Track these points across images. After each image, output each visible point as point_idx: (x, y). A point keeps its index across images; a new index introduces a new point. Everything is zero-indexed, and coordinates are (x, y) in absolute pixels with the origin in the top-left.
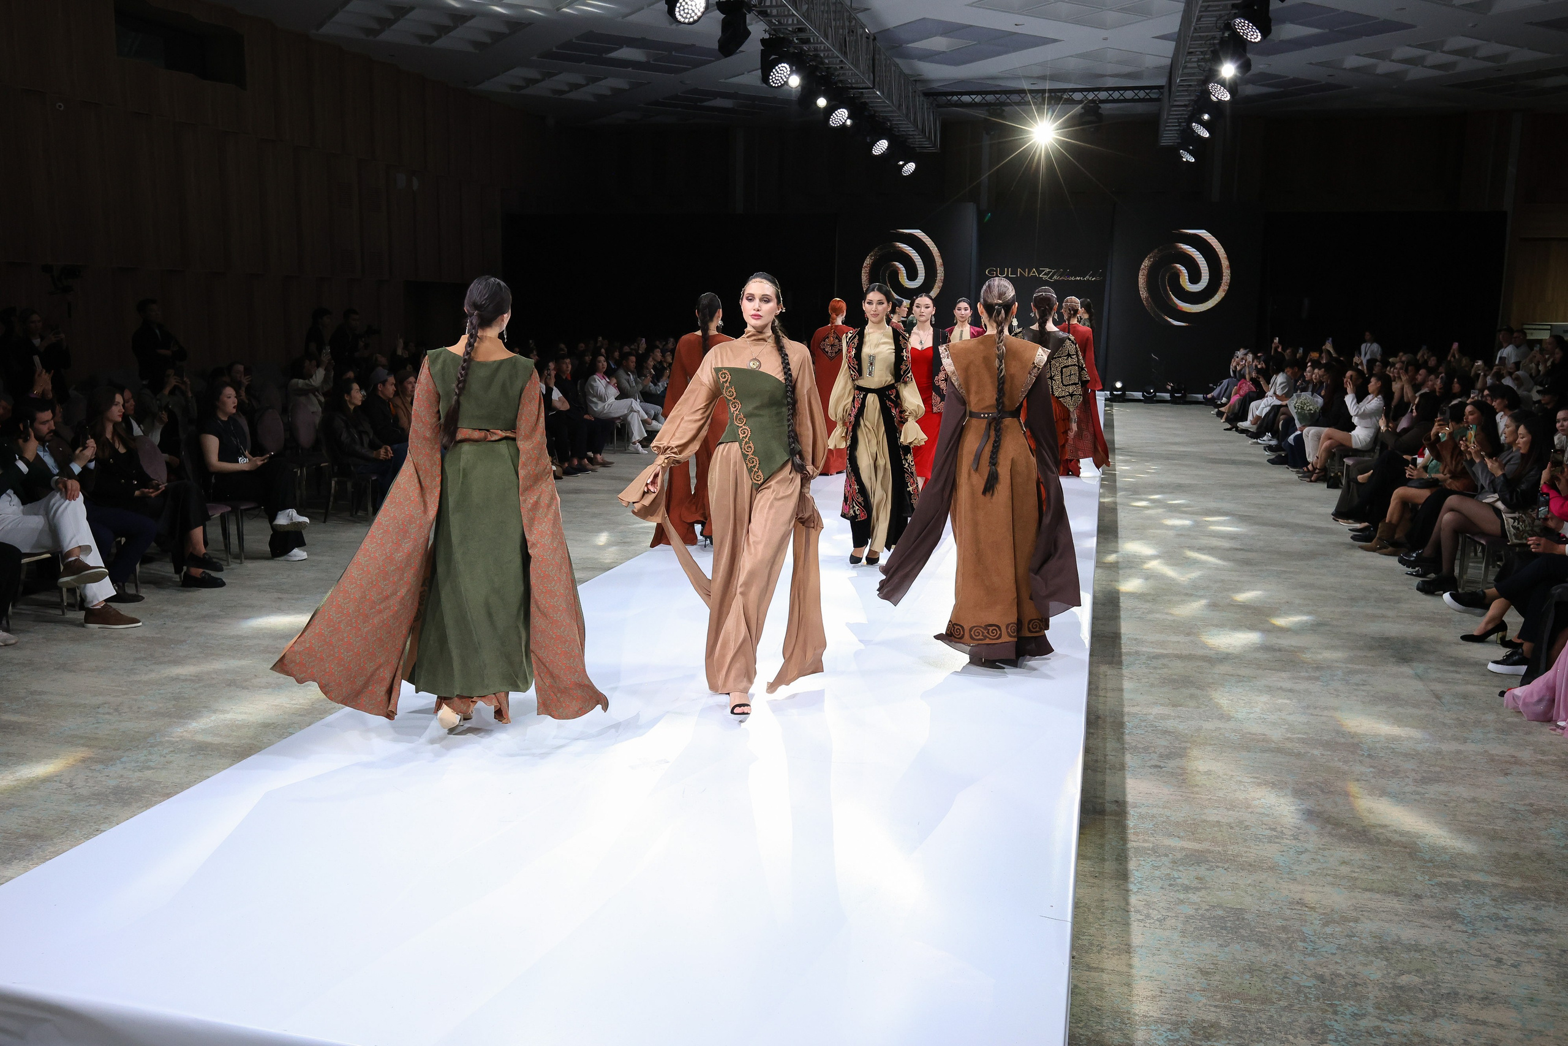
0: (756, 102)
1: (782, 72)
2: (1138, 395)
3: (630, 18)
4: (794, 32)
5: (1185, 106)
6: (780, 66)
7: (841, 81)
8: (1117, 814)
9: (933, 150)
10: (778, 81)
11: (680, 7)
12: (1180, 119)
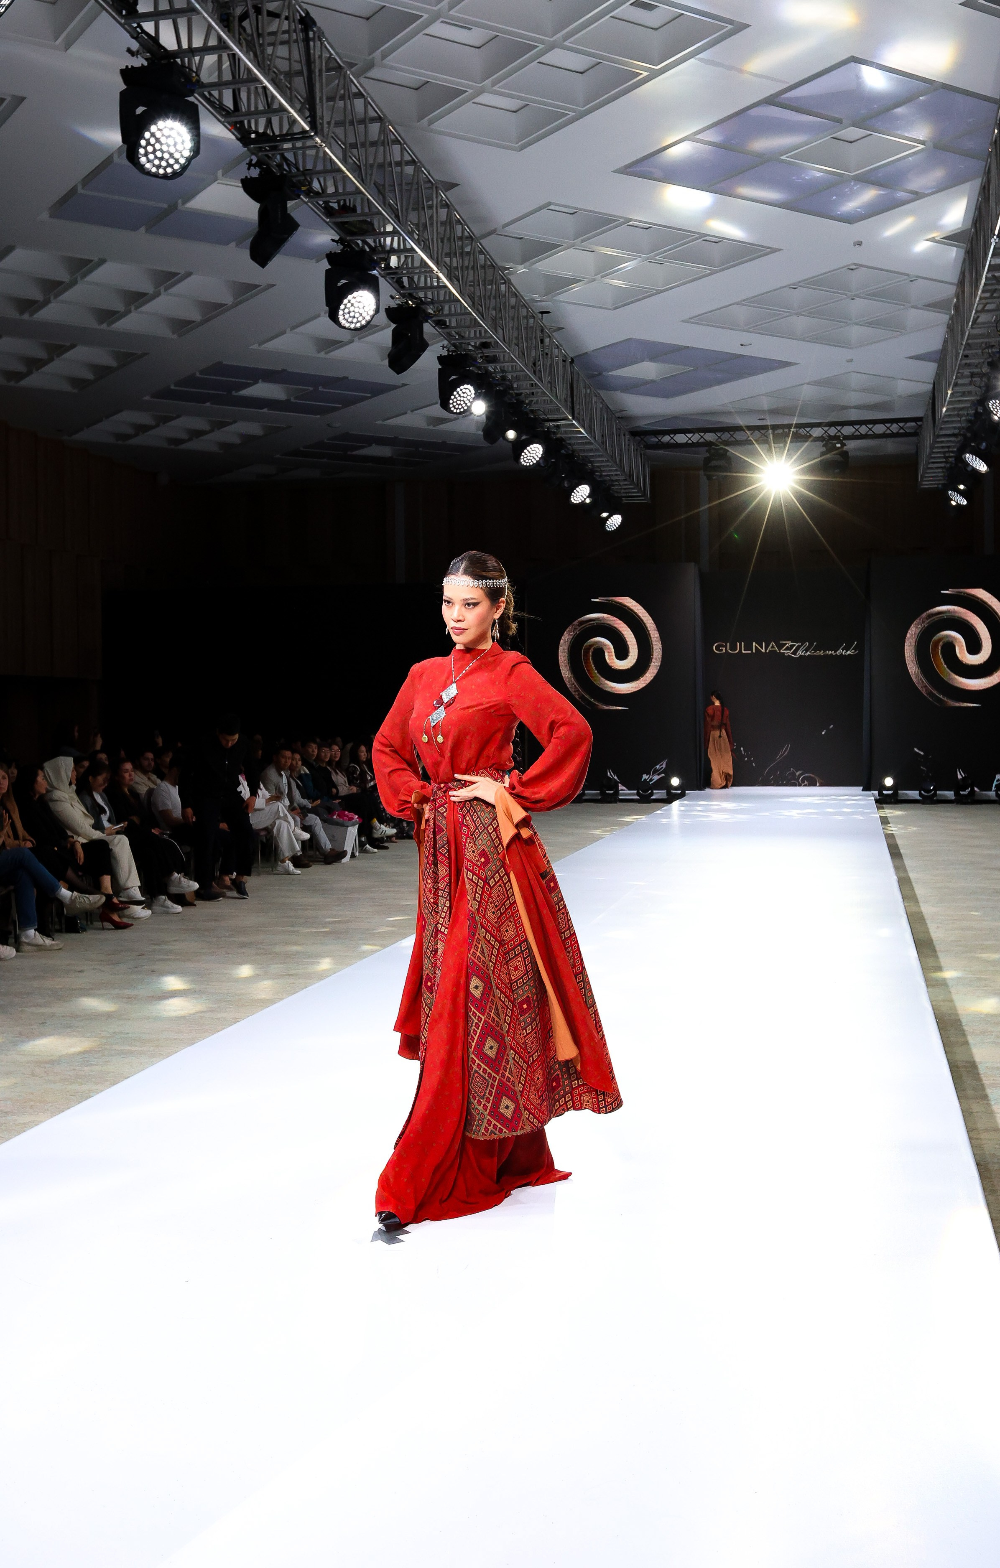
0: (420, 449)
1: (465, 395)
2: (914, 794)
3: (267, 347)
4: (477, 348)
5: (954, 435)
6: (462, 387)
7: (532, 411)
9: (642, 500)
10: (460, 407)
11: (345, 309)
12: (949, 452)
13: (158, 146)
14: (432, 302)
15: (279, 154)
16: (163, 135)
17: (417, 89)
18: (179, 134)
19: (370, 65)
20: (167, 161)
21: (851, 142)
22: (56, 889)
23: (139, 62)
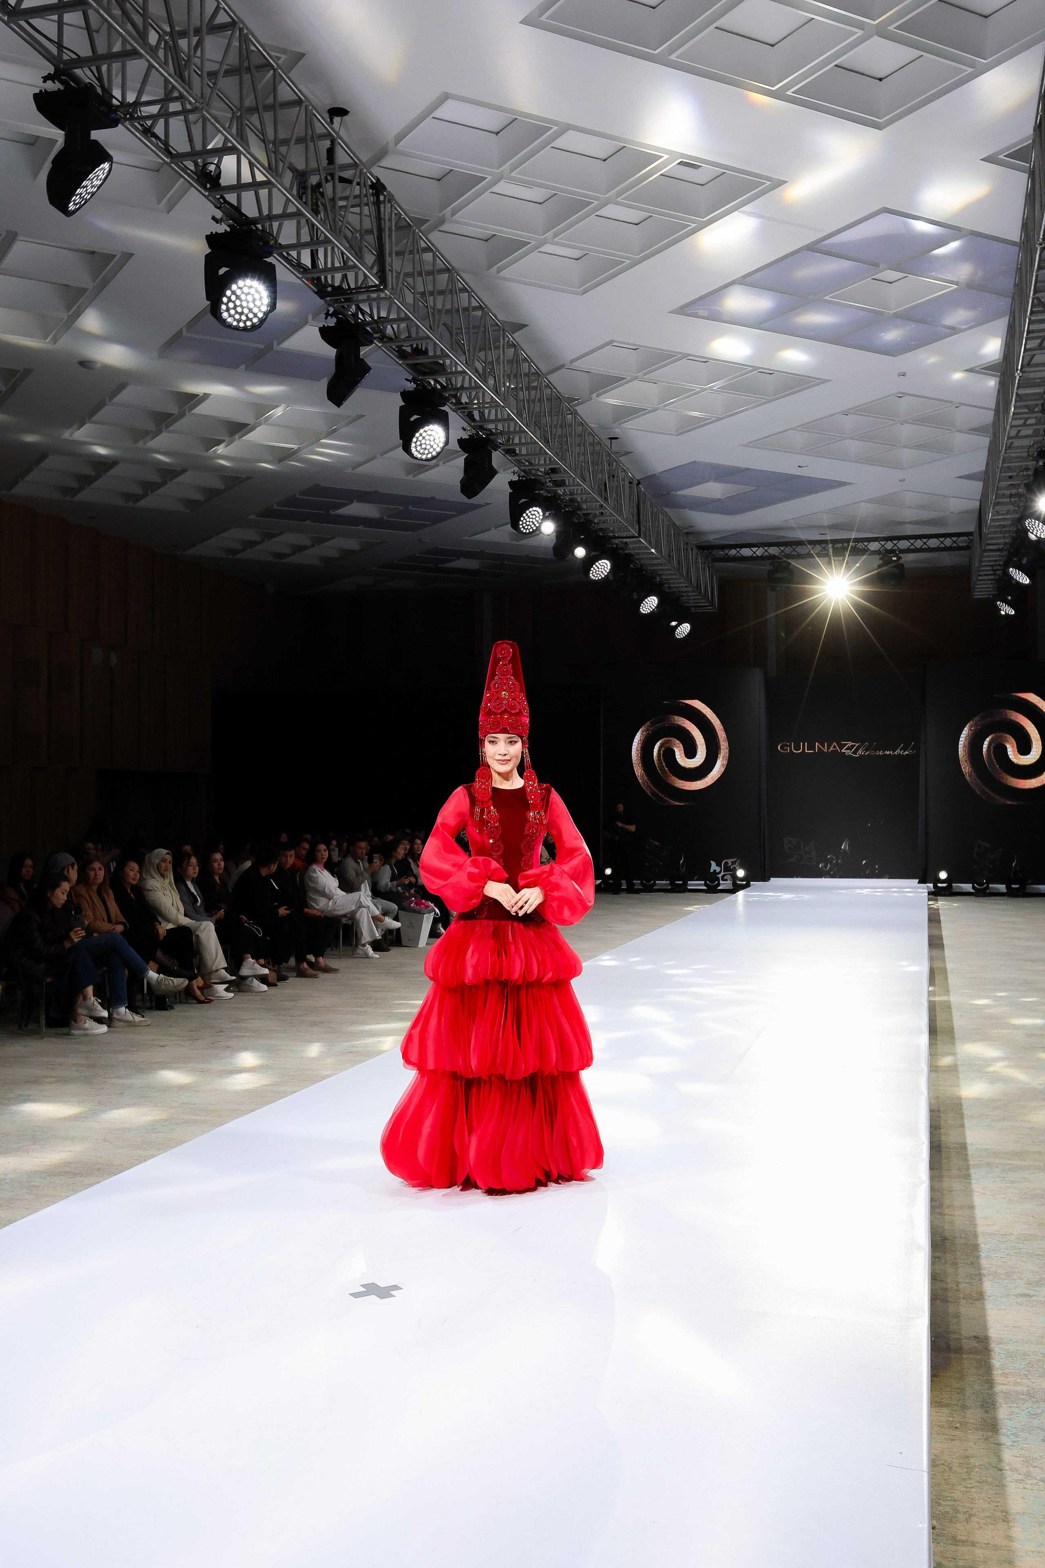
0: (506, 562)
1: (534, 517)
2: (968, 887)
3: (360, 470)
4: (546, 473)
5: (999, 550)
6: (531, 510)
7: (601, 529)
8: (976, 1352)
9: (710, 609)
10: (529, 527)
11: (417, 441)
12: (996, 565)
13: (238, 303)
14: (501, 433)
15: (355, 305)
16: (243, 293)
17: (486, 241)
18: (257, 291)
19: (442, 221)
20: (247, 316)
21: (891, 283)
22: (142, 972)
23: (222, 228)
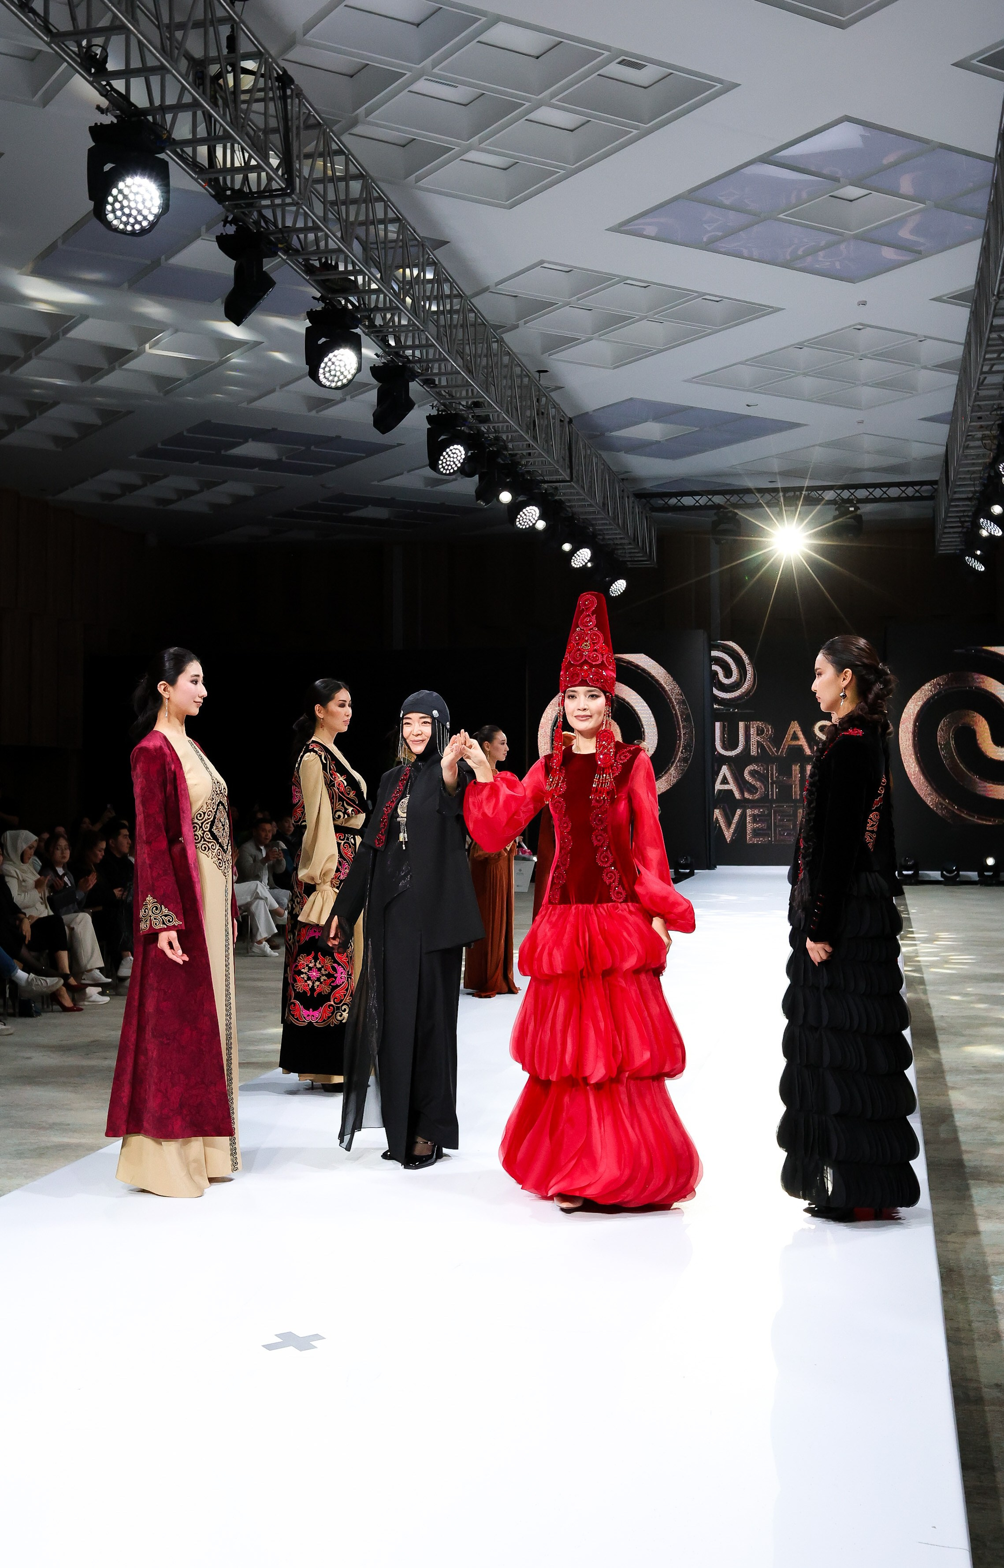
0: (419, 511)
1: (455, 456)
2: (936, 875)
3: (258, 404)
5: (967, 499)
6: (452, 448)
7: (528, 472)
9: (647, 564)
10: (450, 468)
11: (325, 367)
12: (964, 516)
13: (125, 203)
14: (419, 361)
16: (131, 192)
17: (404, 146)
18: (148, 190)
20: (135, 218)
21: (851, 201)
22: (13, 970)
23: (108, 119)
